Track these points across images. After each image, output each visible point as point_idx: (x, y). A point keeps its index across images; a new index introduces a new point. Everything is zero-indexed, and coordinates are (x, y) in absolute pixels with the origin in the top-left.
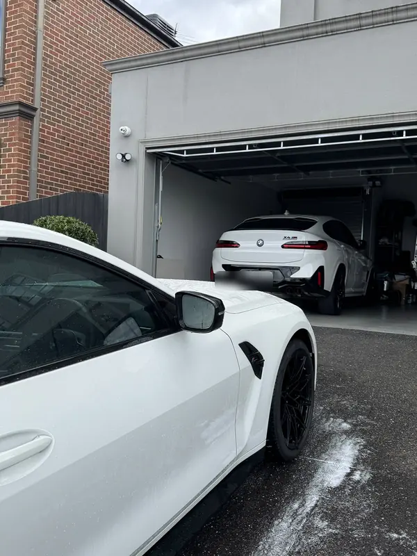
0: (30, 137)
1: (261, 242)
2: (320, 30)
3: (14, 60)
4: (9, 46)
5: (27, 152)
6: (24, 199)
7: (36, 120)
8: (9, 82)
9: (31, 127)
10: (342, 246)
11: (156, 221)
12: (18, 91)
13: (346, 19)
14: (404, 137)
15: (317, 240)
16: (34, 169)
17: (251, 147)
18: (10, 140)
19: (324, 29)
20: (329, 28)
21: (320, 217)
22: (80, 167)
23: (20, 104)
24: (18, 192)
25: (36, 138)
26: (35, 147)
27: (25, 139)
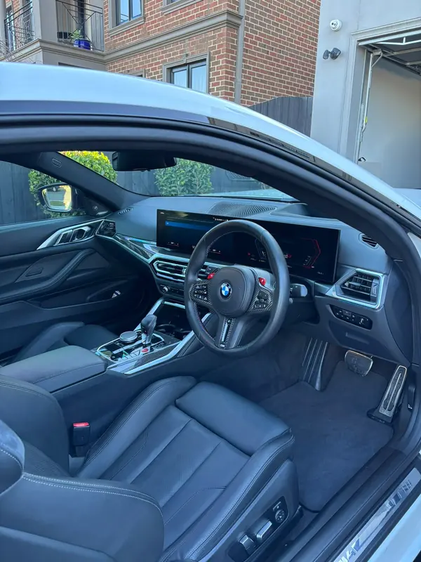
0: (235, 47)
5: (231, 62)
7: (241, 29)
9: (236, 37)
11: (361, 122)
16: (239, 79)
18: (218, 52)
22: (277, 75)
23: (229, 13)
25: (240, 48)
26: (240, 57)
27: (232, 50)
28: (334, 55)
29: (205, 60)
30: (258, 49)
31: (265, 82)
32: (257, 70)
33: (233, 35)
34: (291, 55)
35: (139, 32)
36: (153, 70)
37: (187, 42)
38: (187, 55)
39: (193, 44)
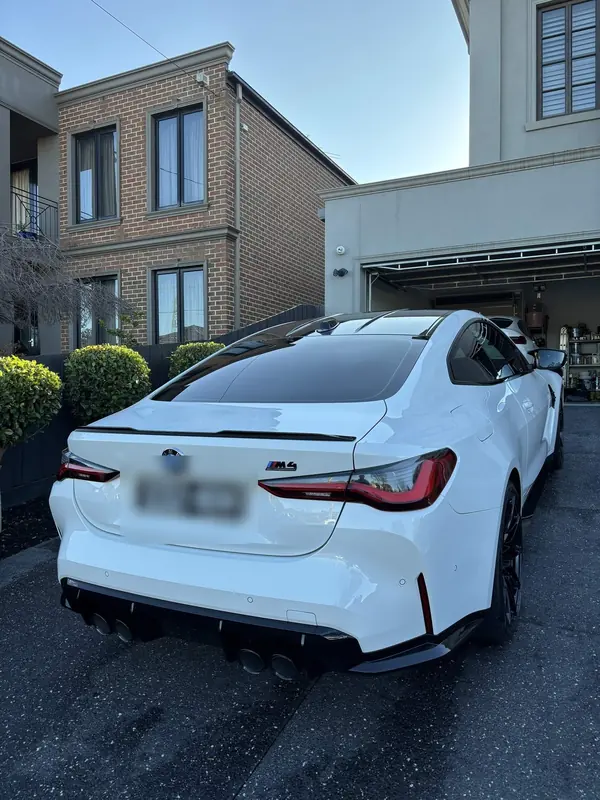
0: (234, 257)
2: (519, 165)
3: (218, 188)
4: (212, 175)
5: (231, 270)
7: (238, 241)
8: (213, 208)
9: (234, 248)
12: (224, 216)
13: (543, 157)
14: (593, 250)
16: (238, 285)
17: (461, 260)
18: (217, 260)
19: (522, 165)
20: (526, 164)
23: (229, 228)
25: (238, 257)
26: (238, 267)
27: (231, 258)
28: (341, 273)
29: (202, 266)
30: (250, 259)
31: (257, 289)
32: (250, 277)
33: (232, 247)
34: (276, 265)
35: (112, 233)
36: (131, 270)
37: (178, 248)
38: (179, 260)
39: (185, 250)
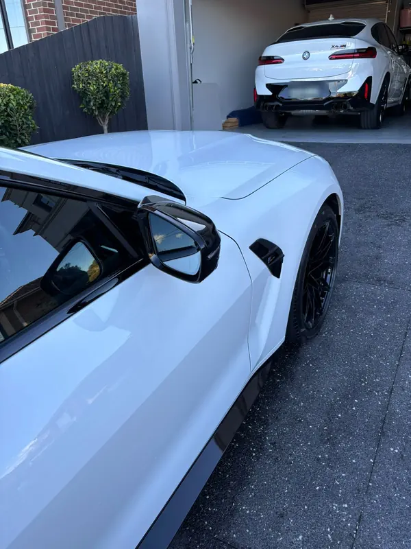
1: (307, 54)
6: (54, 29)
10: (389, 52)
11: (189, 42)
15: (367, 47)
21: (368, 20)
24: (47, 23)
